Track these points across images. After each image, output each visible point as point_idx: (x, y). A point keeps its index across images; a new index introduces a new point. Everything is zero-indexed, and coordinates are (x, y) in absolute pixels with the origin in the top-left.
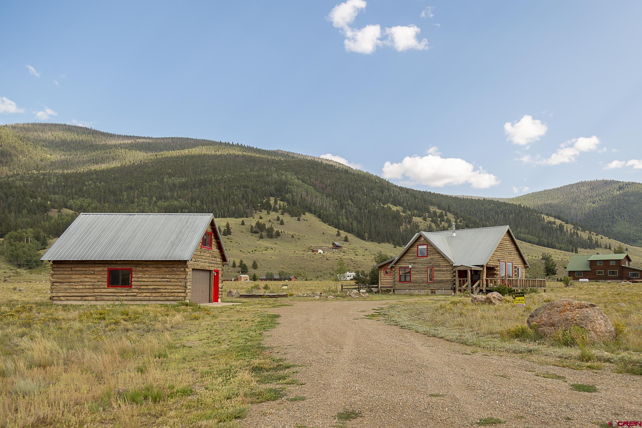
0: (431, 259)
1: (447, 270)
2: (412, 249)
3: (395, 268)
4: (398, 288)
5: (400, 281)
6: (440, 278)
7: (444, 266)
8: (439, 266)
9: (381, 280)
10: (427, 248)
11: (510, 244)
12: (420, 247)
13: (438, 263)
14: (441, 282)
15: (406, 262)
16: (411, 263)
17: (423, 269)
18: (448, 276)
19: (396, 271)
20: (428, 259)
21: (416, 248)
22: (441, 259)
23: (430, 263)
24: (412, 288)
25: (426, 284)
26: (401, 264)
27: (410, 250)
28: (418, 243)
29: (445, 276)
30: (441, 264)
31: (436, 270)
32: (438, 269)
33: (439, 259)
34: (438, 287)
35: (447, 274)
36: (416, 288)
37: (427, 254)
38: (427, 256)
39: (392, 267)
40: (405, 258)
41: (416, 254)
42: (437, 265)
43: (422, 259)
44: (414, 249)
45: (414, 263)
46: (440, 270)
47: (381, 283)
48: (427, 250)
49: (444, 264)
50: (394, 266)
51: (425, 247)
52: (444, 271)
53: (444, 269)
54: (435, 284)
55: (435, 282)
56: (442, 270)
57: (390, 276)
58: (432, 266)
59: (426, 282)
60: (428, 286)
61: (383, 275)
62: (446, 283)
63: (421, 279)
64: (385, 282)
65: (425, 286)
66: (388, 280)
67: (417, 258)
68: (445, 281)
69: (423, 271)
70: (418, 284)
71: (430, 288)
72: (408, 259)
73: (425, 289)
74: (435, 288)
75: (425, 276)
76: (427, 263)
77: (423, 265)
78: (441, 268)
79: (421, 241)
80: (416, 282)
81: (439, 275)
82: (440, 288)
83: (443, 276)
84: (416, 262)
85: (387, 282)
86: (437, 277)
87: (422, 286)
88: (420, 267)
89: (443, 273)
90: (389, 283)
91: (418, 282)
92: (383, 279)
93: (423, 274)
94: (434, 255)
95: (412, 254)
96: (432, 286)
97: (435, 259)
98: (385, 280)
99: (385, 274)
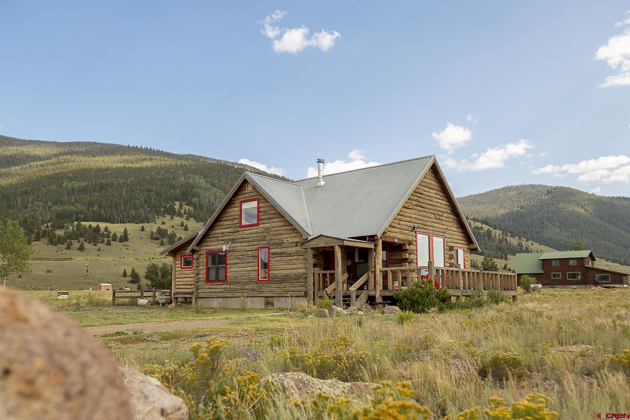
0: (266, 229)
1: (297, 253)
2: (229, 210)
3: (200, 253)
4: (203, 295)
5: (208, 280)
6: (283, 272)
7: (291, 245)
8: (280, 244)
9: (175, 278)
10: (259, 208)
11: (438, 197)
12: (245, 206)
13: (279, 237)
14: (284, 279)
15: (218, 240)
16: (226, 242)
17: (250, 253)
18: (299, 266)
19: (200, 260)
20: (260, 230)
21: (238, 209)
22: (285, 228)
23: (264, 239)
24: (229, 295)
25: (255, 286)
26: (209, 244)
27: (226, 215)
28: (241, 198)
29: (293, 266)
30: (285, 241)
31: (275, 254)
32: (279, 250)
33: (282, 228)
34: (280, 291)
35: (296, 262)
36: (236, 295)
37: (259, 220)
38: (258, 225)
39: (193, 251)
40: (218, 231)
41: (236, 221)
42: (277, 241)
43: (247, 232)
44: (233, 211)
45: (233, 241)
46: (282, 253)
47: (176, 285)
48: (259, 212)
49: (290, 240)
50: (197, 248)
51: (255, 204)
52: (290, 255)
53: (290, 250)
54: (273, 285)
55: (274, 281)
56: (287, 252)
57: (191, 271)
58: (267, 246)
59: (255, 280)
60: (260, 289)
61: (180, 269)
62: (295, 281)
63: (247, 275)
64: (183, 283)
65: (254, 289)
66: (188, 278)
67: (239, 229)
68: (293, 277)
69: (251, 258)
70: (240, 286)
71: (264, 293)
72: (222, 233)
73: (253, 295)
74: (272, 294)
75: (253, 268)
76: (257, 239)
77: (251, 245)
78: (285, 249)
79: (246, 193)
80: (235, 282)
81: (282, 264)
82: (283, 293)
83: (289, 266)
84: (237, 239)
85: (187, 283)
86: (276, 269)
87: (248, 290)
88: (243, 249)
89: (288, 259)
90: (189, 285)
91: (238, 282)
92: (179, 276)
93: (250, 264)
94: (271, 221)
95: (230, 221)
96: (267, 289)
97: (274, 230)
98: (183, 278)
99: (183, 267)
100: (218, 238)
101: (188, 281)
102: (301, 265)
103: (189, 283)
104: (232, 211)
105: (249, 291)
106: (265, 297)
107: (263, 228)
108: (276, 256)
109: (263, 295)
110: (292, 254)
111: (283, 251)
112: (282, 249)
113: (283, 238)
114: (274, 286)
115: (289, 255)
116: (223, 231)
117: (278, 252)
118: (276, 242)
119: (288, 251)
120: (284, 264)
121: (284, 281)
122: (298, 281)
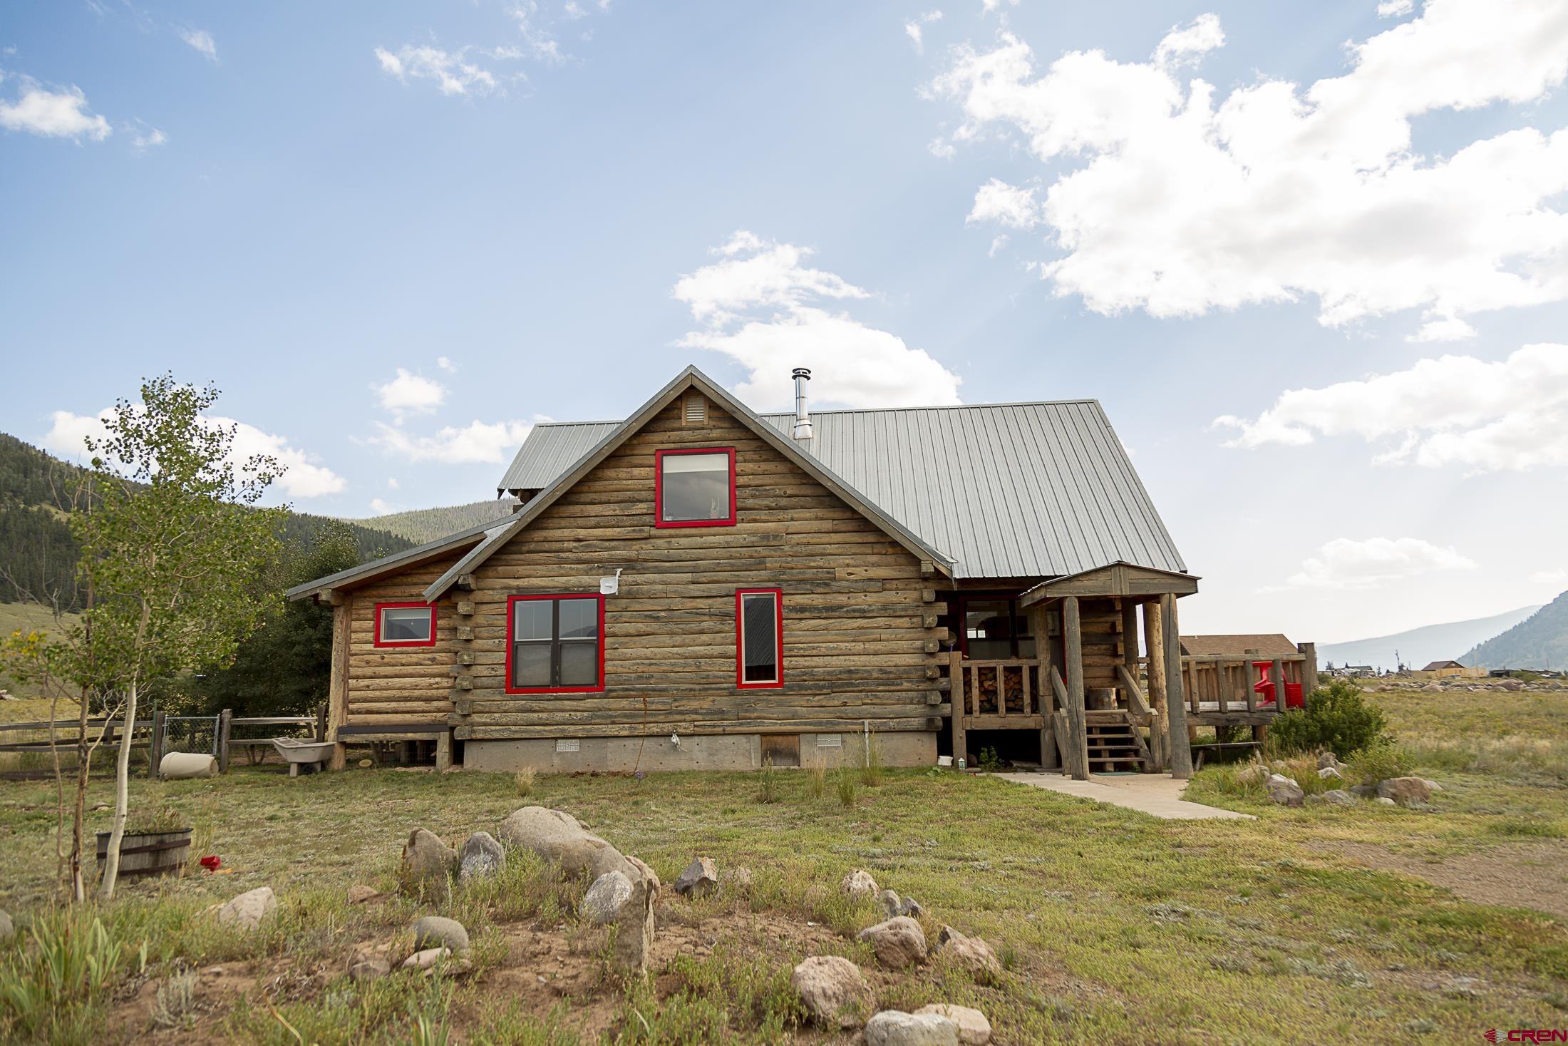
0: (765, 536)
1: (887, 610)
2: (610, 473)
3: (479, 596)
4: (495, 732)
5: (512, 685)
6: (837, 661)
7: (867, 585)
8: (826, 582)
9: (346, 677)
10: (733, 473)
12: (673, 465)
13: (820, 562)
14: (843, 681)
15: (561, 562)
16: (607, 567)
17: (701, 603)
18: (893, 645)
19: (480, 619)
20: (740, 539)
21: (650, 471)
22: (836, 538)
23: (760, 563)
24: (613, 730)
25: (724, 703)
26: (521, 570)
27: (598, 485)
28: (658, 439)
29: (872, 647)
30: (841, 573)
31: (802, 609)
32: (818, 600)
33: (826, 538)
34: (824, 716)
35: (886, 634)
36: (640, 730)
37: (734, 508)
38: (731, 522)
39: (456, 590)
40: (560, 533)
41: (642, 507)
42: (810, 574)
43: (686, 541)
44: (635, 476)
45: (629, 565)
46: (832, 608)
47: (347, 701)
48: (733, 487)
49: (861, 573)
50: (470, 581)
51: (719, 463)
52: (863, 614)
53: (860, 600)
54: (798, 699)
55: (801, 687)
56: (847, 605)
57: (429, 656)
58: (771, 585)
59: (725, 685)
60: (747, 711)
61: (370, 647)
62: (881, 688)
63: (693, 668)
64: (386, 694)
65: (723, 712)
66: (411, 676)
67: (654, 531)
68: (875, 675)
69: (706, 618)
70: (664, 703)
71: (762, 724)
72: (579, 540)
73: (719, 730)
74: (795, 724)
75: (717, 650)
76: (732, 565)
77: (704, 579)
78: (843, 599)
79: (681, 429)
80: (642, 690)
81: (830, 638)
82: (839, 724)
83: (860, 646)
84: (646, 560)
85: (406, 693)
86: (807, 653)
87: (697, 713)
88: (675, 592)
89: (855, 625)
90: (418, 699)
91: (654, 690)
92: (369, 671)
93: (704, 638)
94: (781, 514)
95: (612, 506)
96: (773, 710)
97: (793, 541)
98: (386, 677)
99: (382, 640)
100: (562, 555)
101: (416, 687)
102: (905, 645)
103: (417, 693)
104: (622, 475)
105: (700, 717)
106: (763, 734)
107: (753, 534)
108: (807, 614)
109: (761, 729)
110: (869, 611)
111: (840, 603)
112: (829, 596)
113: (832, 565)
114: (804, 703)
115: (857, 614)
116: (582, 533)
117: (814, 603)
118: (807, 576)
119: (852, 601)
120: (838, 638)
121: (842, 685)
122: (892, 688)
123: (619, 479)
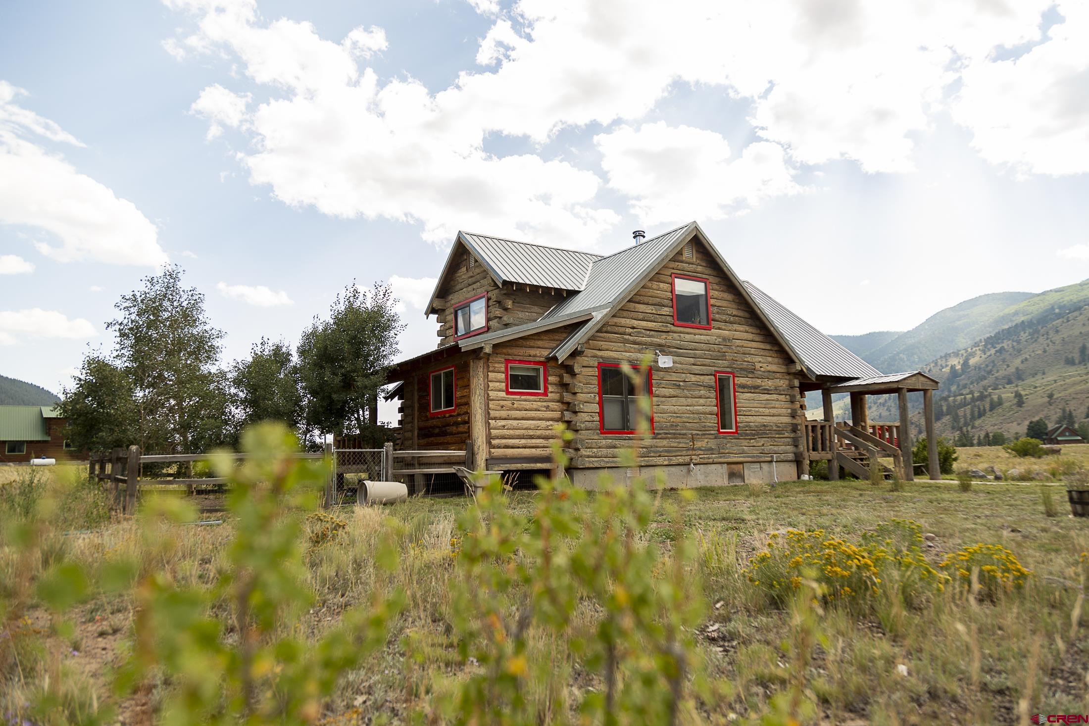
0: (724, 339)
1: (776, 390)
2: (650, 285)
3: (584, 360)
4: (595, 462)
5: (603, 430)
6: (759, 419)
7: (769, 376)
8: (751, 371)
10: (707, 296)
12: (680, 285)
13: (749, 358)
14: (762, 432)
15: (625, 342)
16: (652, 349)
17: (698, 378)
18: (780, 411)
19: (581, 378)
20: (712, 339)
21: (669, 287)
22: (754, 344)
23: (723, 357)
24: (660, 461)
25: (713, 443)
26: (605, 345)
27: (642, 291)
28: (675, 267)
29: (773, 411)
30: (758, 366)
31: (743, 386)
32: (749, 381)
33: (750, 344)
34: (755, 452)
35: (777, 404)
36: (675, 460)
37: (709, 319)
38: (708, 327)
39: (576, 354)
40: (624, 321)
41: (666, 310)
43: (688, 337)
44: (663, 289)
45: (662, 349)
46: (756, 387)
47: (491, 438)
48: (707, 305)
49: (766, 367)
50: (584, 348)
51: (700, 288)
52: (767, 391)
53: (769, 384)
54: (745, 443)
55: (747, 435)
56: (762, 386)
57: (545, 404)
58: (729, 370)
59: (712, 432)
60: (723, 449)
61: (503, 394)
62: (777, 436)
63: (698, 421)
64: (518, 432)
65: (712, 449)
66: (533, 419)
67: (673, 328)
68: (775, 428)
69: (702, 388)
70: (686, 443)
71: (729, 457)
72: (633, 328)
73: (711, 460)
74: (744, 457)
75: (708, 409)
76: (711, 355)
77: (699, 363)
78: (759, 381)
79: (682, 262)
80: (674, 434)
81: (756, 405)
82: (761, 457)
83: (767, 411)
84: (669, 347)
85: (531, 433)
86: (747, 413)
87: (701, 450)
88: (687, 369)
89: (765, 398)
90: (539, 437)
91: (680, 434)
92: (504, 413)
93: (702, 401)
94: (730, 326)
95: (651, 307)
96: (735, 448)
97: (737, 344)
98: (515, 419)
99: (511, 390)
100: (625, 336)
101: (537, 428)
102: (784, 411)
103: (539, 433)
104: (655, 287)
105: (702, 452)
106: (728, 463)
107: (719, 337)
108: (746, 390)
109: (726, 460)
110: (771, 390)
111: (757, 384)
112: (754, 380)
113: (754, 360)
114: (747, 444)
115: (766, 392)
116: (635, 323)
117: (748, 383)
118: (745, 366)
119: (763, 384)
120: (759, 405)
121: (761, 434)
122: (781, 436)
123: (652, 289)
